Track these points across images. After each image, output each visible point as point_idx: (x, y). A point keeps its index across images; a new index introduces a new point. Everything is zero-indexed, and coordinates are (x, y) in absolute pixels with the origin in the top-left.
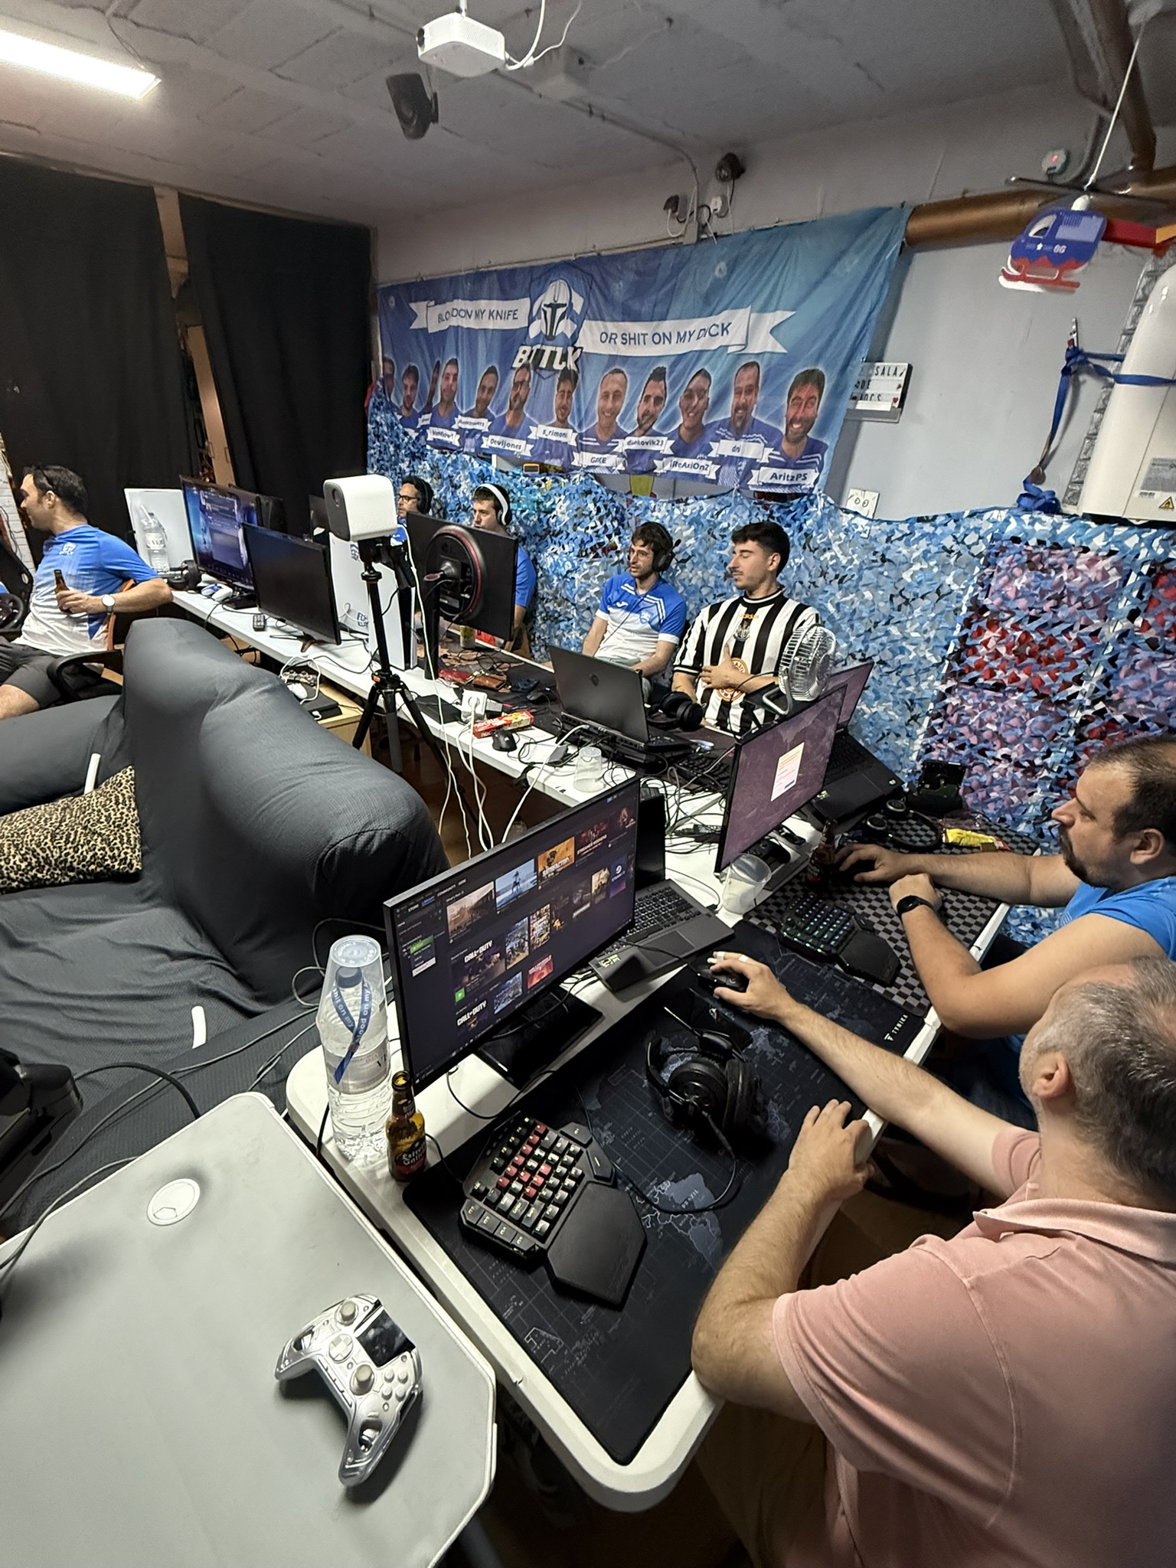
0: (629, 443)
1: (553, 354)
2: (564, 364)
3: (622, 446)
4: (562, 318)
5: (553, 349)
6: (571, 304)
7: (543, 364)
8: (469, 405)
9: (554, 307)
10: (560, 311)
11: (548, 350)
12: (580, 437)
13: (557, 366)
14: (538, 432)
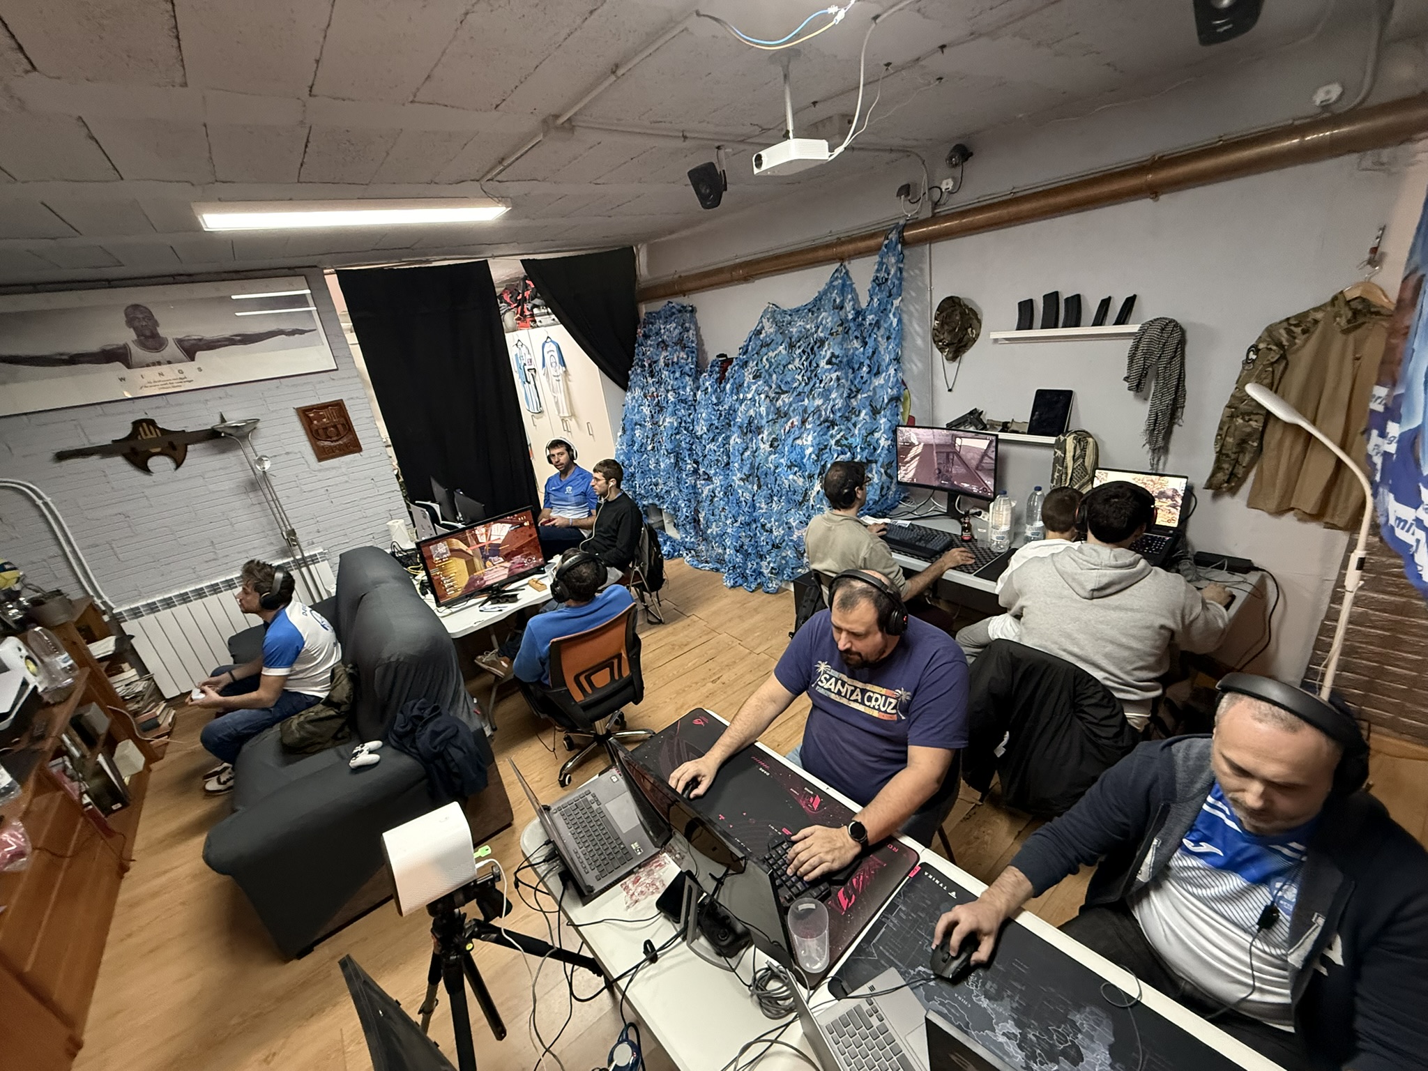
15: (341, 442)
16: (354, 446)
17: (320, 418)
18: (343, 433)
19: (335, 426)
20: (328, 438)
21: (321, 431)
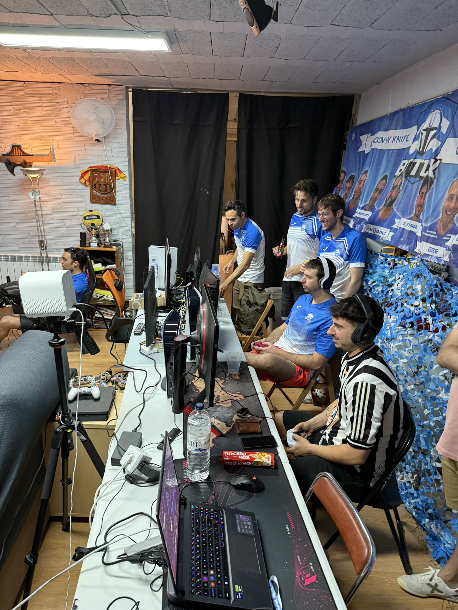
2: (427, 172)
3: (453, 241)
4: (432, 138)
9: (429, 130)
12: (425, 229)
14: (399, 223)
15: (106, 196)
16: (112, 201)
17: (100, 177)
18: (108, 191)
19: (105, 185)
20: (99, 190)
21: (97, 186)
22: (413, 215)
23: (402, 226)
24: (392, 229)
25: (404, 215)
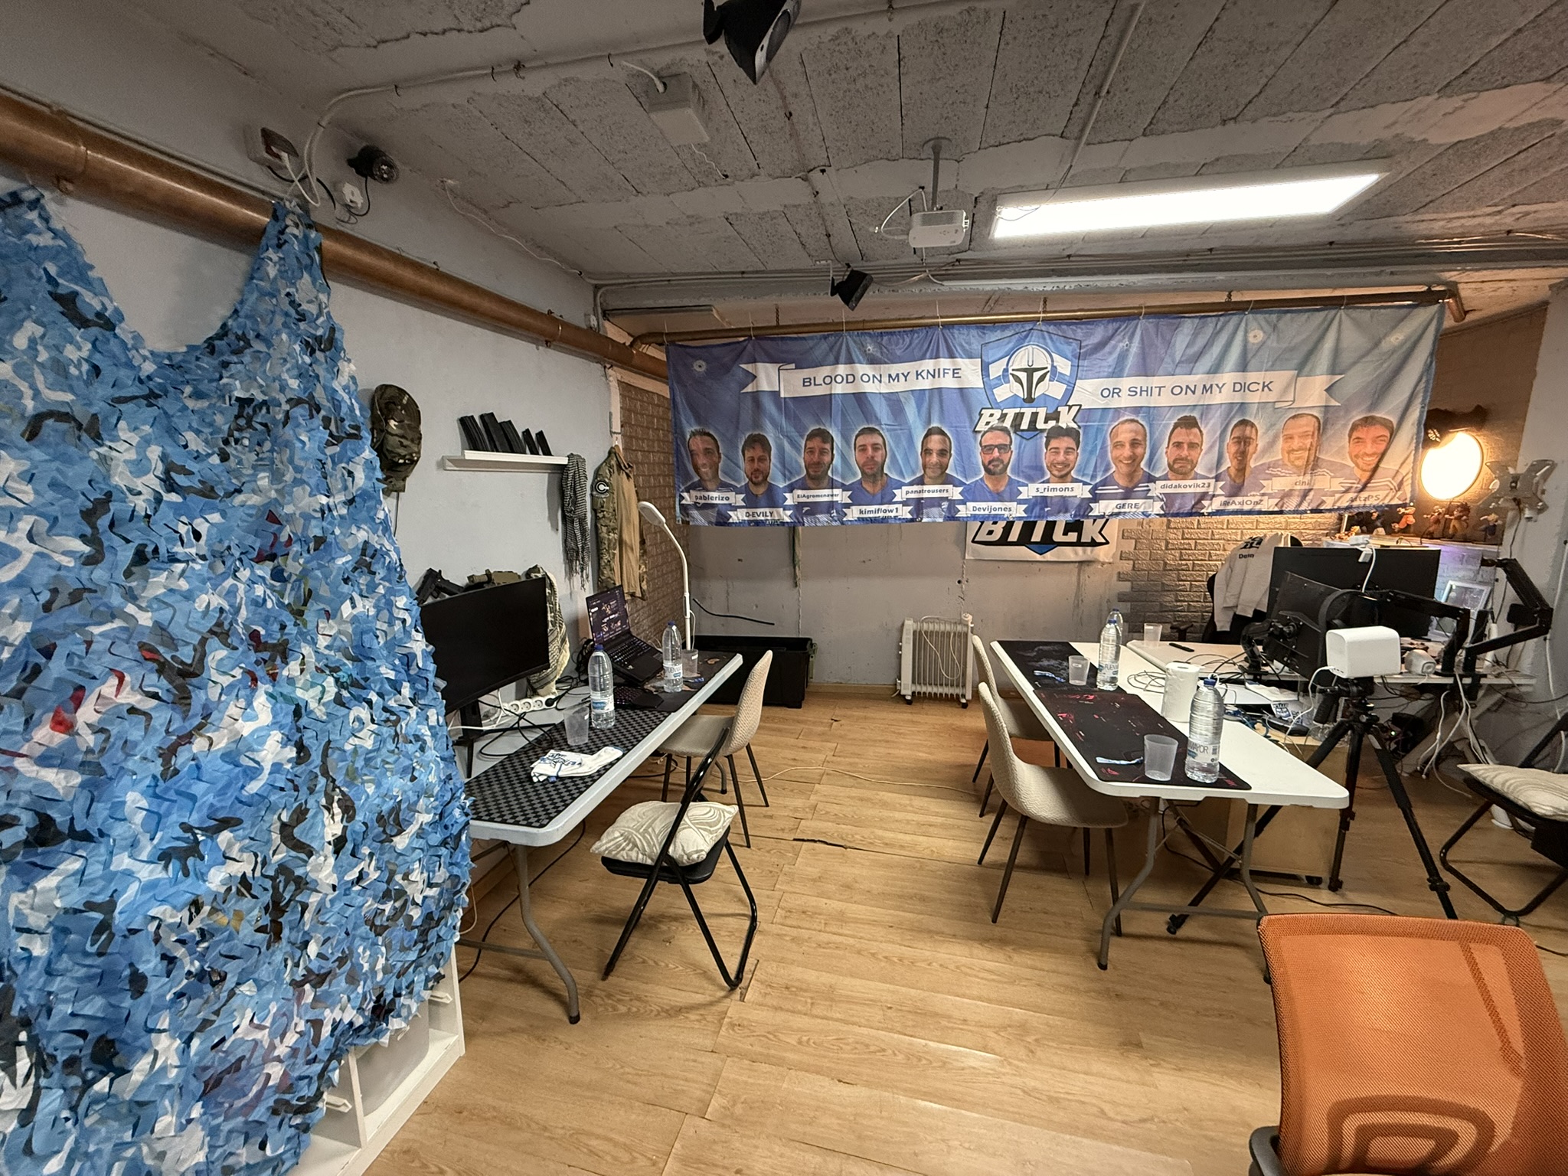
0: (1163, 487)
1: (1035, 415)
2: (1052, 423)
3: (1157, 489)
4: (1042, 379)
5: (1034, 410)
6: (1053, 367)
7: (1025, 425)
8: (914, 473)
9: (1030, 372)
10: (1037, 376)
11: (1028, 412)
12: (1095, 488)
13: (1040, 425)
14: (1030, 491)
22: (1048, 476)
23: (1038, 494)
24: (1020, 502)
25: (1032, 480)
